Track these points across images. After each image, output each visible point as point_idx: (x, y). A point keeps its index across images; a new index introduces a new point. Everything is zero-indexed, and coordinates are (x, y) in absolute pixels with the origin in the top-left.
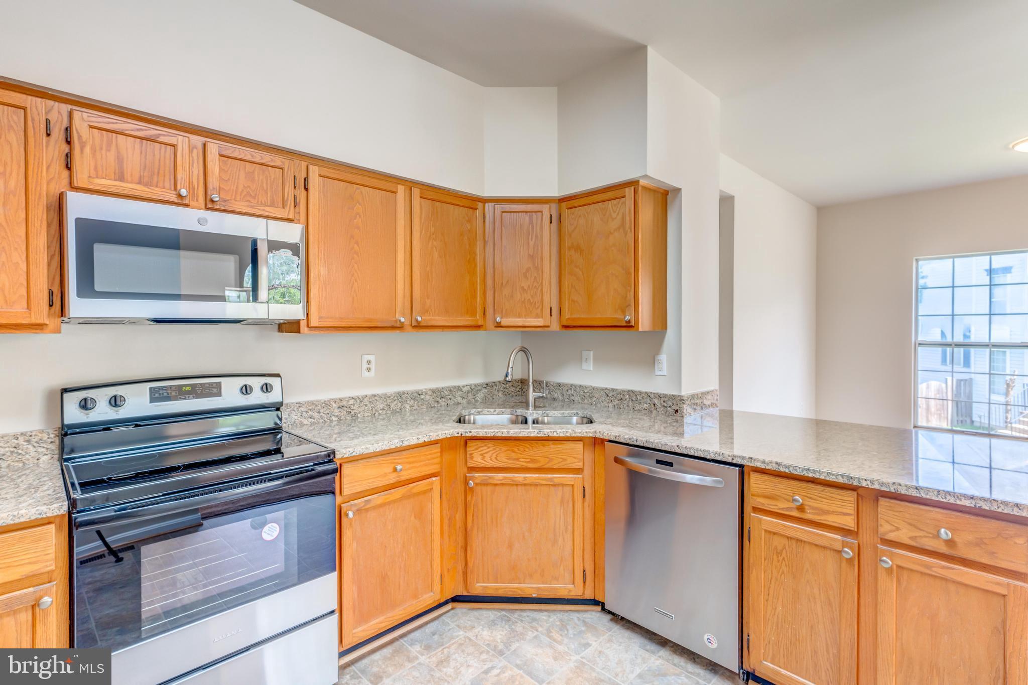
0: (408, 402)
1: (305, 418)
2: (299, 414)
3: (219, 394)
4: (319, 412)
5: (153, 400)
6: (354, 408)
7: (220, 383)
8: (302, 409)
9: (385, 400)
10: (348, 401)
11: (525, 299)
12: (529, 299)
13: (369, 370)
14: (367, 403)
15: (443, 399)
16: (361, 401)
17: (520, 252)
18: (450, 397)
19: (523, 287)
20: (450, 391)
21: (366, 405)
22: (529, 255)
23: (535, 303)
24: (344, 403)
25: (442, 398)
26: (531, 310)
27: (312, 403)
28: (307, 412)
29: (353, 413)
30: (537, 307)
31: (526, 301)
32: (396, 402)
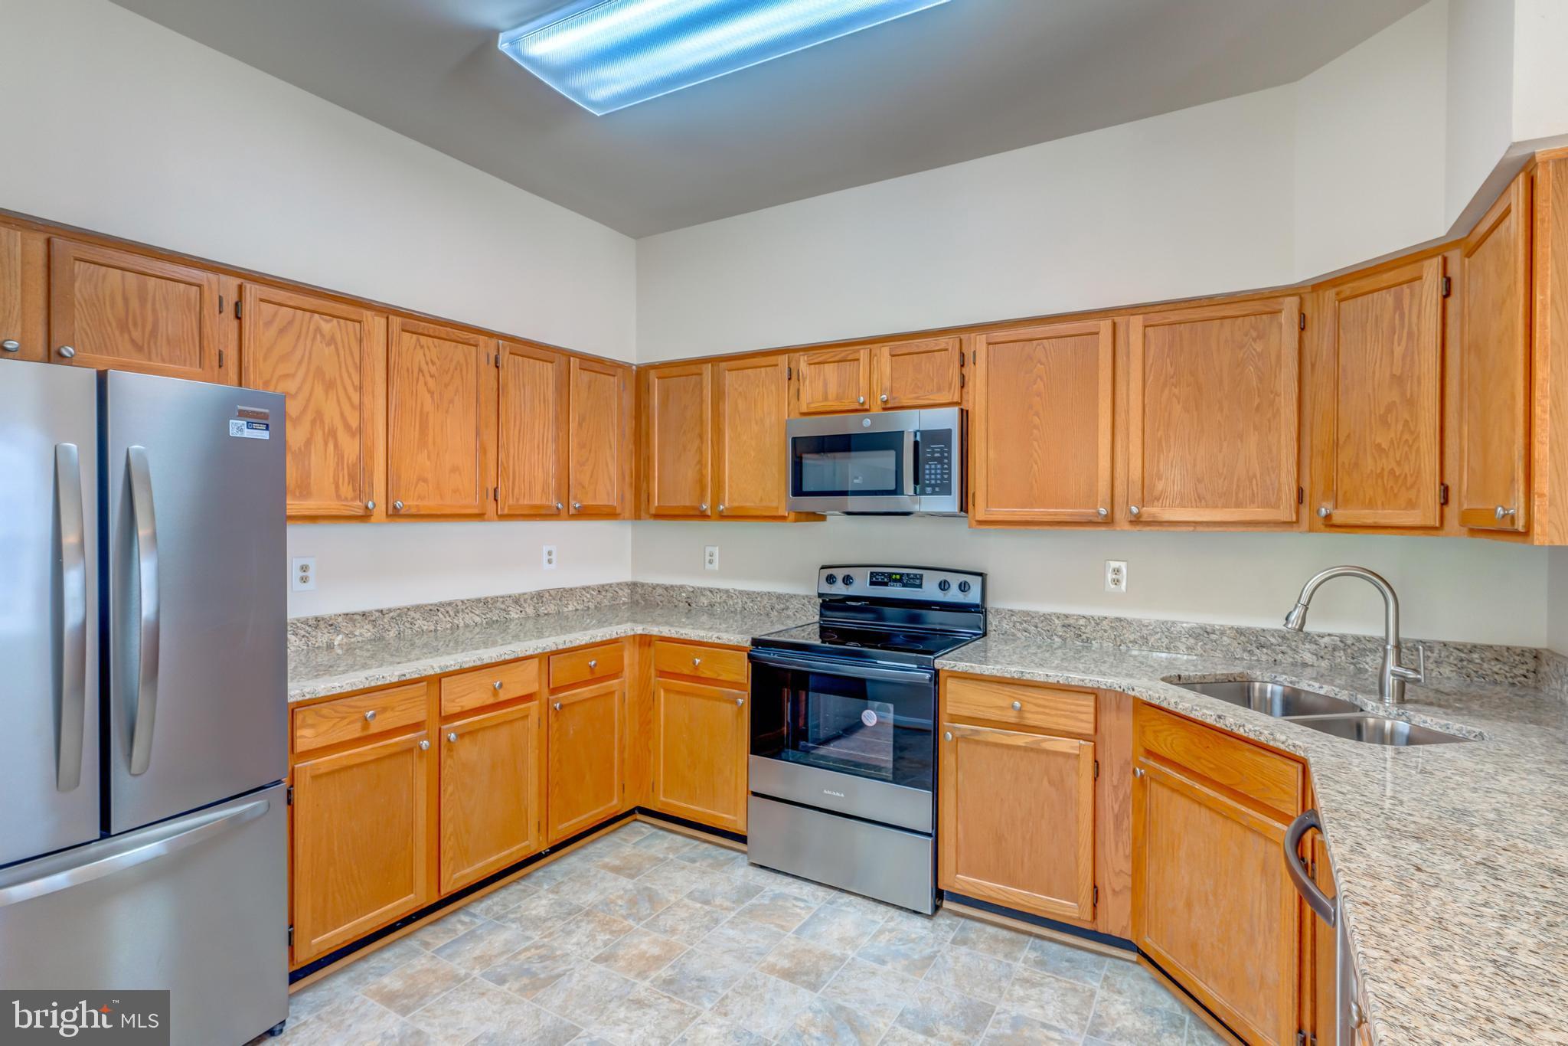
0: (1184, 640)
1: (1019, 630)
2: (1011, 624)
3: (920, 586)
4: (1036, 627)
5: (872, 583)
6: (1087, 631)
7: (921, 576)
8: (1014, 618)
9: (1138, 629)
10: (1077, 620)
11: (1383, 469)
12: (1392, 469)
13: (1116, 582)
14: (1107, 628)
15: (1265, 650)
16: (1097, 624)
17: (1374, 373)
18: (1283, 648)
19: (1379, 445)
20: (1284, 638)
21: (1105, 631)
22: (1393, 376)
23: (1406, 475)
24: (1072, 621)
25: (1262, 647)
26: (1396, 491)
27: (1027, 613)
28: (1021, 623)
29: (1084, 637)
30: (1408, 485)
31: (1386, 473)
32: (1158, 636)
